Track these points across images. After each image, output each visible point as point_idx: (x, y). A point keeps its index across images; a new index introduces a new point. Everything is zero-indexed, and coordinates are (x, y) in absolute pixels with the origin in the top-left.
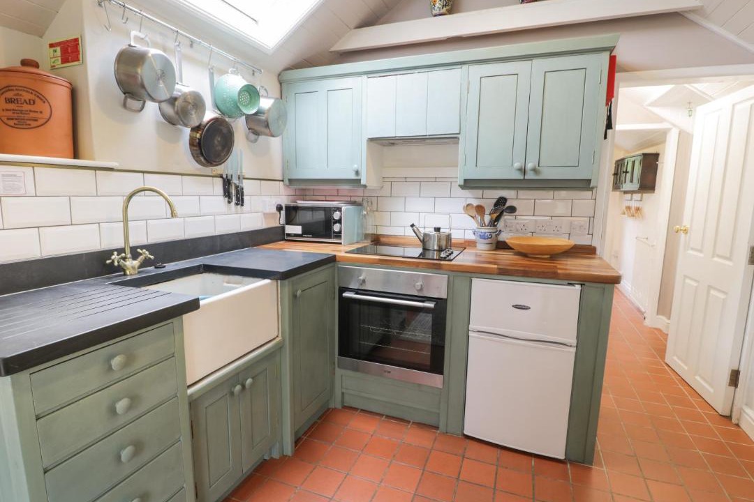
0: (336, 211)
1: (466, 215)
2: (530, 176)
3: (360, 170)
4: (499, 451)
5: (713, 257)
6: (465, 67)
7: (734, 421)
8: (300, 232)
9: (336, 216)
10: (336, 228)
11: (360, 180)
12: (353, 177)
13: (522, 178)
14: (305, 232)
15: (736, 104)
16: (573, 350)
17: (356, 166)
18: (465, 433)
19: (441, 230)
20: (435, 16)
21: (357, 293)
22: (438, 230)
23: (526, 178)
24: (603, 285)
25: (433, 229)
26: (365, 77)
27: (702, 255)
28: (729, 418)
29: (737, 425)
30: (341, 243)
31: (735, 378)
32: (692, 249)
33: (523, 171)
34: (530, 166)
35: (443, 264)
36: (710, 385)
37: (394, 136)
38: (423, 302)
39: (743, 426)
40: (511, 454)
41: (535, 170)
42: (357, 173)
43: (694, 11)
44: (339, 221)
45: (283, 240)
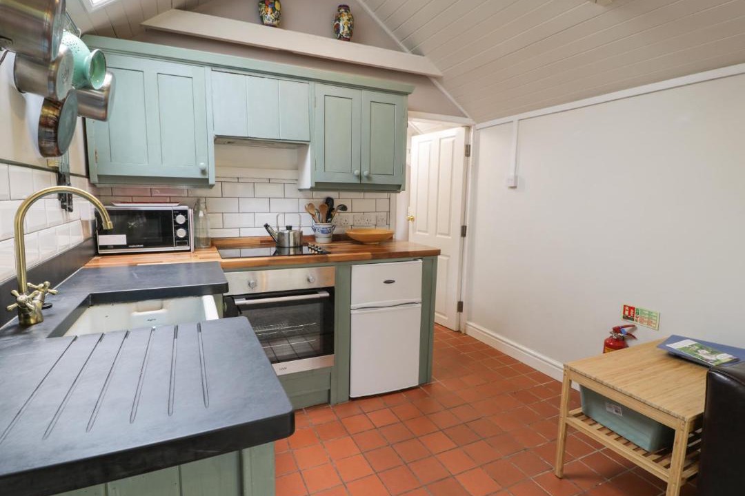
0: (177, 214)
1: (308, 214)
2: (365, 181)
3: (207, 170)
4: (380, 399)
5: (436, 234)
6: (312, 83)
7: (463, 332)
8: (125, 243)
9: (180, 219)
10: (181, 233)
11: (207, 180)
12: (198, 175)
13: (359, 182)
14: (130, 243)
15: (443, 139)
16: (420, 305)
17: (203, 165)
18: (351, 396)
19: (293, 229)
20: (267, 25)
21: (247, 299)
22: (289, 228)
23: (362, 182)
24: (432, 257)
25: (285, 228)
26: (208, 69)
27: (427, 234)
28: (459, 331)
29: (465, 334)
30: (190, 251)
31: (460, 307)
32: (419, 231)
33: (360, 177)
34: (366, 173)
35: (332, 257)
36: (444, 315)
37: (246, 136)
38: (317, 293)
39: (469, 333)
40: (388, 397)
41: (368, 177)
42: (203, 172)
43: (436, 78)
44: (185, 226)
45: (97, 254)
